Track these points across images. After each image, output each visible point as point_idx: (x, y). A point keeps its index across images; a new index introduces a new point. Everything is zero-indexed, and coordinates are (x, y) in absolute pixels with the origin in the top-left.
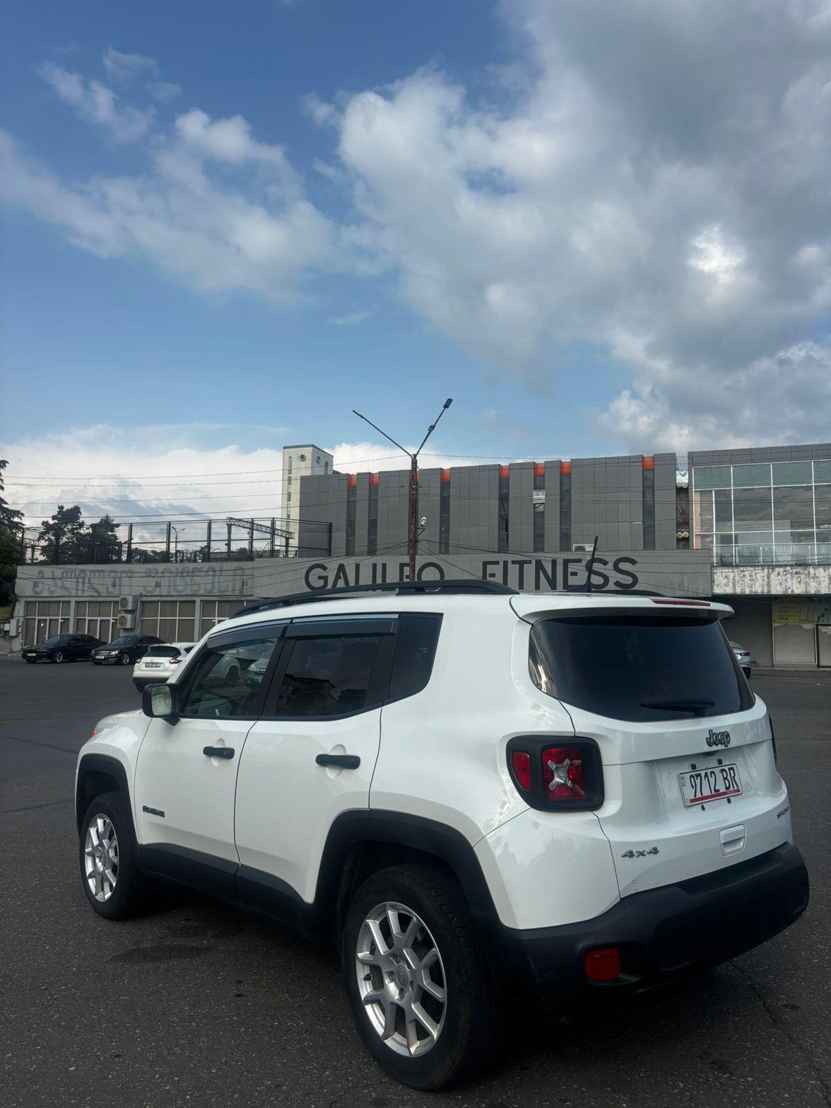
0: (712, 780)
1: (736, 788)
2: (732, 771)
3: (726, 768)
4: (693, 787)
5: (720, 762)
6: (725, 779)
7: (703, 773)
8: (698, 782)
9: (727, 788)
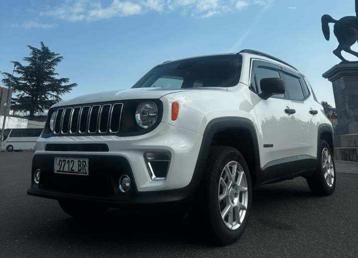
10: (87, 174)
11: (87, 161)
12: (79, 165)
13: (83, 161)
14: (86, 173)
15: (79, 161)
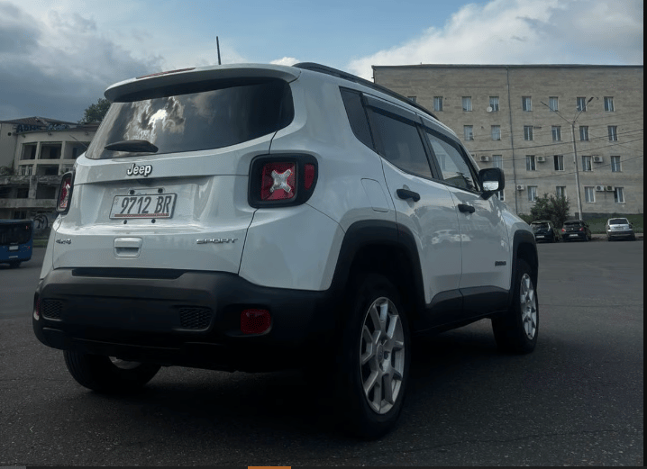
0: (144, 204)
1: (165, 212)
2: (168, 200)
3: (164, 197)
4: (123, 206)
5: (160, 191)
6: (159, 204)
7: (139, 198)
8: (130, 204)
9: (156, 212)
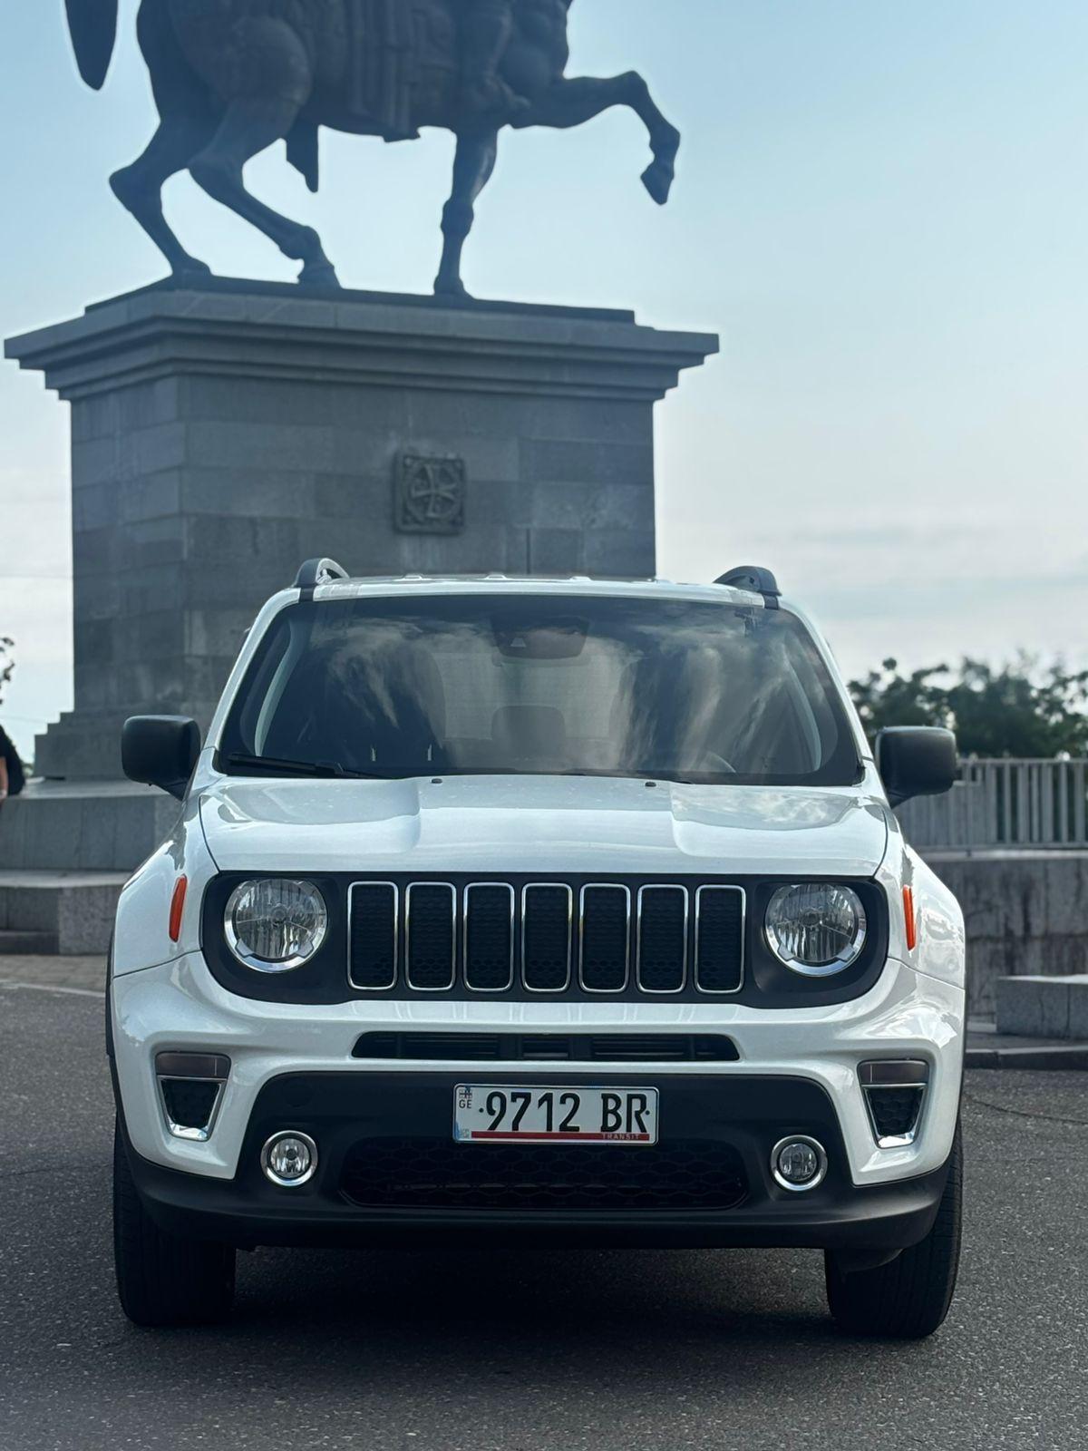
10: (652, 1141)
11: (652, 1096)
12: (606, 1112)
13: (630, 1098)
14: (647, 1137)
15: (605, 1098)
